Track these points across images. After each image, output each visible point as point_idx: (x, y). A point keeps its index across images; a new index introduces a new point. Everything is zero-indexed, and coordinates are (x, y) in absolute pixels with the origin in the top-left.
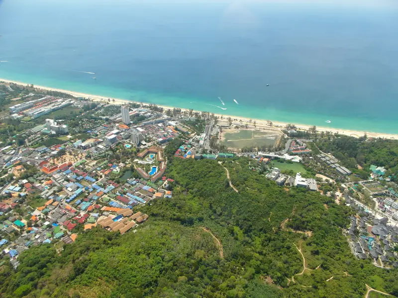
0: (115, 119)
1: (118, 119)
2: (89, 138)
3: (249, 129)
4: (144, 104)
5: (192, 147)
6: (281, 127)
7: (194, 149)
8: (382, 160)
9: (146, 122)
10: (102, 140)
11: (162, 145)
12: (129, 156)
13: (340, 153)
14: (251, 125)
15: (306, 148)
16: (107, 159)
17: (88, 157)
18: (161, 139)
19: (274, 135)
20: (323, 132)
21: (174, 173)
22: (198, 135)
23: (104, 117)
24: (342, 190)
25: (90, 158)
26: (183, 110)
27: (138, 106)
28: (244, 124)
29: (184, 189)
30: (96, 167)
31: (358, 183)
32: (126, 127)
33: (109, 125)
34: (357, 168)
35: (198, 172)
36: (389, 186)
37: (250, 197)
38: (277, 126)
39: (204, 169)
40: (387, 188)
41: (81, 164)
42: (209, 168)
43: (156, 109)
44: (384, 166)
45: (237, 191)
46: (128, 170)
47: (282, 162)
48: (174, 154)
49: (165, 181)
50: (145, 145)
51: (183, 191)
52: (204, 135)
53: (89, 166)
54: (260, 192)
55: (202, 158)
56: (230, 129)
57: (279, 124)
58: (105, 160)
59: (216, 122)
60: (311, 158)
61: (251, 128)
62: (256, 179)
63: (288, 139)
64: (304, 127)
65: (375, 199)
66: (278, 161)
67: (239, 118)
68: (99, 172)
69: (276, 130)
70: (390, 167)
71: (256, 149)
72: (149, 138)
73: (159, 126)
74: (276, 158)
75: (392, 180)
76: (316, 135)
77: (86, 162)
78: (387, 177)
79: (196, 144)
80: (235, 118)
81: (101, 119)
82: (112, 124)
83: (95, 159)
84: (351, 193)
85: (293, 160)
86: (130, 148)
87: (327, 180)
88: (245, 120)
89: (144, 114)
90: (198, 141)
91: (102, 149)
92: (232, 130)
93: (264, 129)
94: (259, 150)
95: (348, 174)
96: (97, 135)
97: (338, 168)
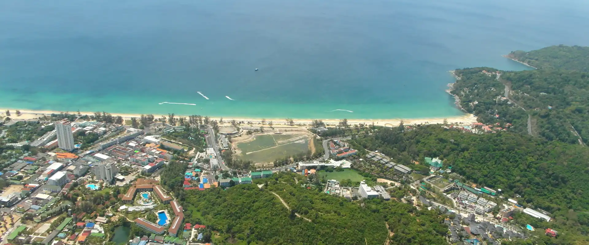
0: (43, 144)
1: (49, 144)
2: (8, 185)
3: (266, 134)
4: (83, 114)
5: (201, 172)
6: (304, 125)
7: (207, 173)
8: (434, 150)
9: (105, 143)
10: (37, 185)
11: (153, 175)
12: (108, 203)
13: (388, 149)
14: (266, 127)
15: (349, 149)
16: (68, 216)
17: (28, 218)
18: (148, 167)
19: (301, 137)
20: (356, 126)
21: (197, 215)
22: (202, 152)
23: (19, 145)
24: (414, 192)
25: (32, 220)
26: (156, 117)
27: (72, 118)
28: (257, 126)
29: (227, 235)
30: (53, 234)
31: (423, 181)
32: (71, 156)
33: (34, 158)
34: (414, 164)
35: (237, 206)
36: (454, 179)
37: (332, 224)
38: (300, 125)
39: (243, 199)
40: (452, 181)
41: (20, 234)
42: (250, 196)
43: (109, 120)
44: (438, 156)
45: (310, 221)
46: (118, 226)
47: (331, 171)
48: (181, 186)
49: (191, 230)
50: (123, 180)
51: (226, 239)
52: (210, 151)
53: (38, 234)
54: (339, 214)
55: (232, 184)
56: (240, 136)
57: (302, 122)
58: (64, 218)
59: (216, 129)
60: (361, 159)
61: (267, 131)
62: (322, 200)
63: (322, 140)
64: (333, 122)
65: (449, 196)
66: (327, 171)
67: (246, 120)
68: (65, 241)
69: (301, 131)
70: (444, 157)
71: (292, 159)
72: (126, 168)
73: (132, 147)
74: (323, 167)
75: (453, 171)
76: (350, 130)
77: (26, 228)
78: (447, 168)
79: (206, 166)
80: (241, 120)
81: (12, 148)
82: (41, 155)
83: (44, 220)
84: (423, 194)
85: (344, 166)
86: (100, 189)
87: (392, 185)
88: (256, 122)
89: (92, 130)
90: (207, 161)
91: (47, 201)
92: (244, 138)
93: (286, 131)
94: (296, 160)
95: (409, 173)
96: (20, 178)
97: (396, 167)
